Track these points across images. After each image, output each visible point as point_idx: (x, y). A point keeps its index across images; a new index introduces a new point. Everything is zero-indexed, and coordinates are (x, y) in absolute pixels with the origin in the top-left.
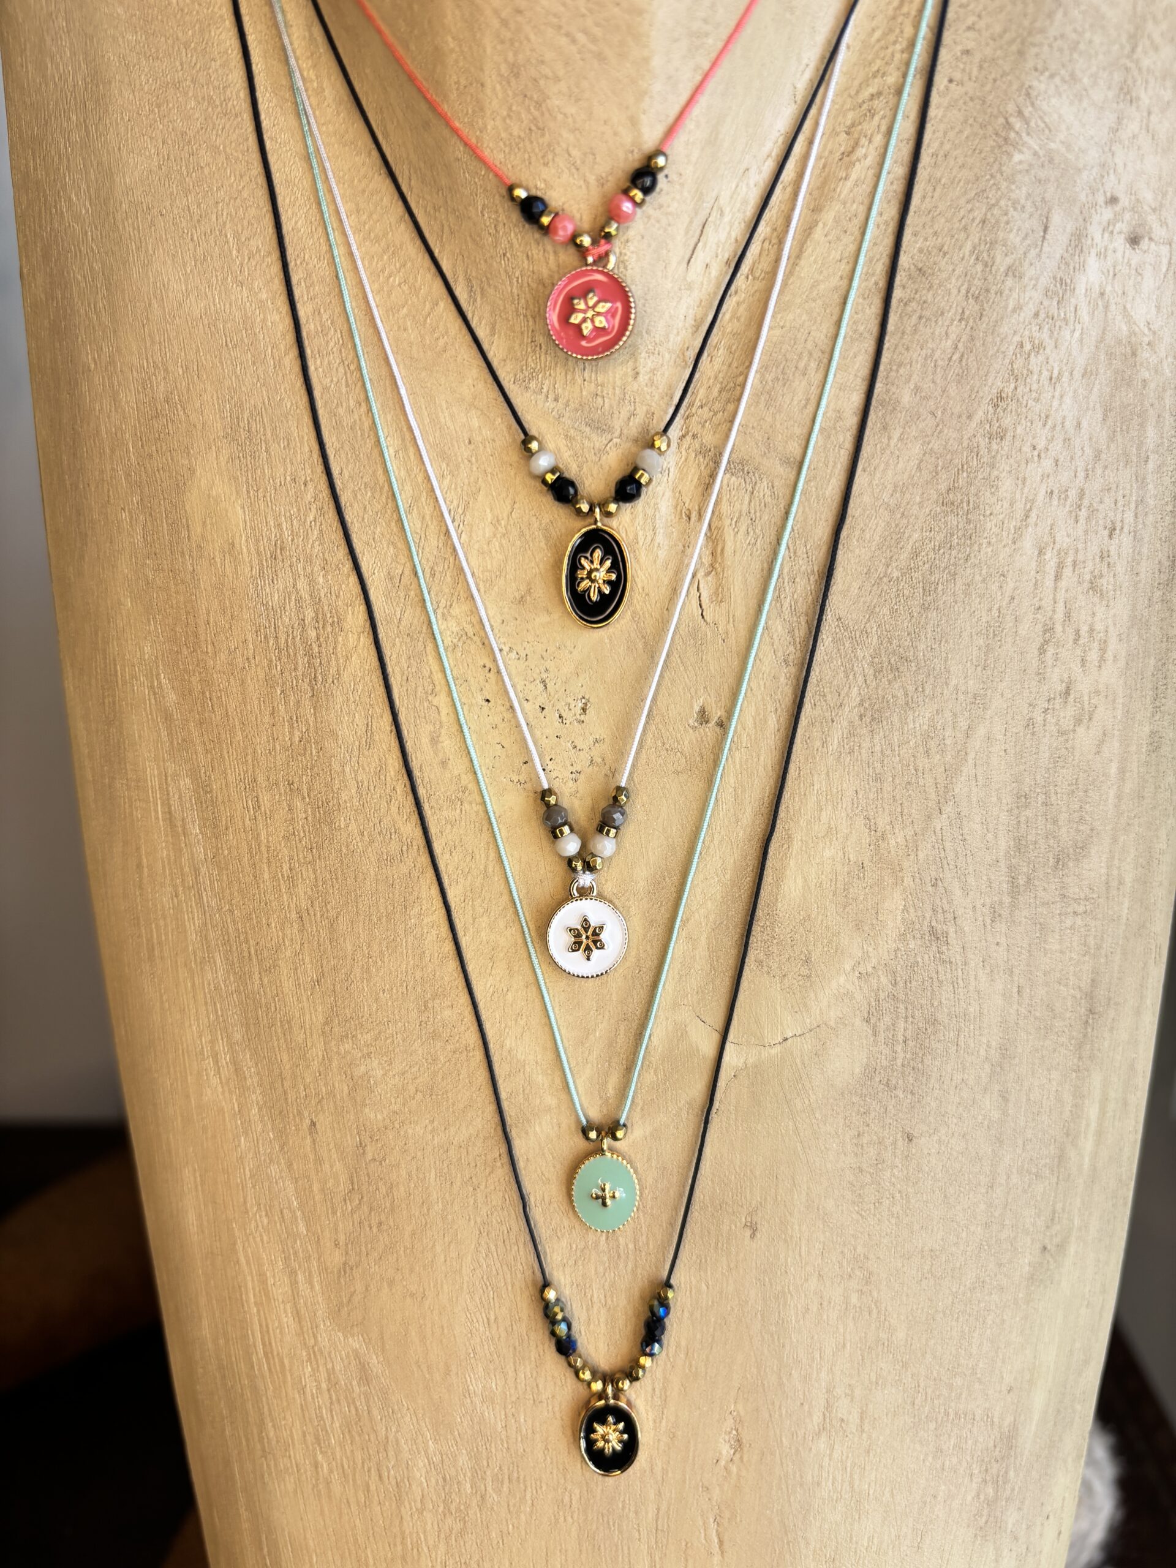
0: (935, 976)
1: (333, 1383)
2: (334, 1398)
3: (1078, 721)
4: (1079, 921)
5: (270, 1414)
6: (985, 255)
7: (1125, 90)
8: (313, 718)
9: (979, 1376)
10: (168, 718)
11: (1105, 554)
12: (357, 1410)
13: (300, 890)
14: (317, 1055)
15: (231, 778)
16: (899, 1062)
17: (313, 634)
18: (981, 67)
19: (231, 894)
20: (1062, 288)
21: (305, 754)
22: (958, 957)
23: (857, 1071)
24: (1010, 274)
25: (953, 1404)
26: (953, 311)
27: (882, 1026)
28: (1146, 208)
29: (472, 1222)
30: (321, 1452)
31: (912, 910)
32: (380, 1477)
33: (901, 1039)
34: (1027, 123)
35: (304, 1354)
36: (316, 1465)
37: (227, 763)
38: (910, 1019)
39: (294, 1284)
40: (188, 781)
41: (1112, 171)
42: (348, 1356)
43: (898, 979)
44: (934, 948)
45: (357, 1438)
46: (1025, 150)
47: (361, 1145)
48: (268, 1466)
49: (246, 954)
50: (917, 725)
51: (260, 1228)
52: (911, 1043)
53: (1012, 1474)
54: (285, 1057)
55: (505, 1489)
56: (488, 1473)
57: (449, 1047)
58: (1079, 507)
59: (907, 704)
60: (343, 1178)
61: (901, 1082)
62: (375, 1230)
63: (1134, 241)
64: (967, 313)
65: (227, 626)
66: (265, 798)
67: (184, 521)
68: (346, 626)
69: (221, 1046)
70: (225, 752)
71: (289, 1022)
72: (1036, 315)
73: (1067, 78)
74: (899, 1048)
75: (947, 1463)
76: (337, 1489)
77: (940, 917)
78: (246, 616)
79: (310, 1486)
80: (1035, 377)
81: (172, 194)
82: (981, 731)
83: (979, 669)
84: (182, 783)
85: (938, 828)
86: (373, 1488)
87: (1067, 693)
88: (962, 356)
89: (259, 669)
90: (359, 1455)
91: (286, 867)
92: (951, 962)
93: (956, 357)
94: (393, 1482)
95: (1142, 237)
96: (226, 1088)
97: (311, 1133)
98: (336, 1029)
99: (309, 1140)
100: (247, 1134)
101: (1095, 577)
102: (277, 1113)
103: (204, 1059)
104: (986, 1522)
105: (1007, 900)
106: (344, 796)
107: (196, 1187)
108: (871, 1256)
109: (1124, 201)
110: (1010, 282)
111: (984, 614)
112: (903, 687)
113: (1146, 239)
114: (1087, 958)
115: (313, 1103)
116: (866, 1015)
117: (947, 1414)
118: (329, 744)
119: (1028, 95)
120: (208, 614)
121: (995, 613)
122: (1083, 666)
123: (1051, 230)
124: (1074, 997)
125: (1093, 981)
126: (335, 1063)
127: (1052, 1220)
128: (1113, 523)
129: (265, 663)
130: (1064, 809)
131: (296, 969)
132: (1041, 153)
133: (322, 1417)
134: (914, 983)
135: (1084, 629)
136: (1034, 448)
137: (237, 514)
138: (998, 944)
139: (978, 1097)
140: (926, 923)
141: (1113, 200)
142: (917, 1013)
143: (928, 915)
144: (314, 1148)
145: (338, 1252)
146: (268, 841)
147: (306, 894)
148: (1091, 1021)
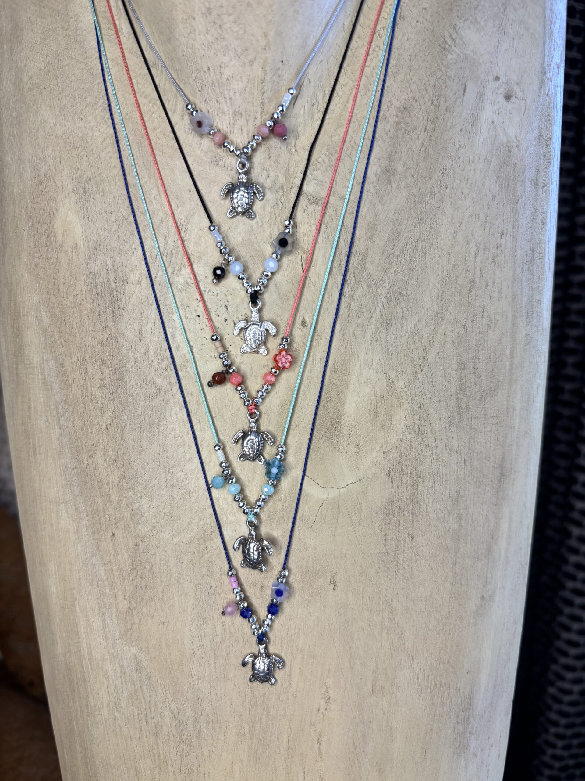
0: (421, 453)
1: (123, 673)
2: (123, 680)
3: (489, 327)
4: (494, 428)
5: (92, 692)
6: (436, 101)
7: (501, 28)
8: (113, 328)
9: (452, 664)
10: (44, 331)
11: (499, 246)
12: (135, 687)
13: (107, 414)
14: (115, 499)
15: (74, 359)
16: (405, 497)
17: (114, 285)
18: (431, 16)
19: (74, 418)
20: (474, 119)
21: (109, 346)
22: (433, 444)
23: (384, 501)
24: (448, 110)
25: (439, 679)
26: (420, 128)
27: (395, 478)
28: (513, 83)
29: (193, 583)
30: (117, 711)
31: (409, 420)
32: (147, 723)
33: (405, 485)
34: (454, 41)
35: (109, 658)
36: (115, 719)
37: (72, 352)
38: (409, 475)
39: (104, 620)
40: (54, 362)
41: (495, 65)
42: (130, 658)
43: (403, 454)
44: (420, 439)
45: (135, 702)
46: (453, 53)
47: (137, 545)
48: (91, 721)
49: (80, 448)
50: (409, 328)
51: (87, 592)
52: (409, 487)
53: (471, 719)
54: (100, 500)
56: (202, 719)
58: (486, 223)
59: (403, 317)
60: (128, 562)
61: (406, 507)
62: (144, 589)
63: (508, 97)
64: (428, 128)
65: (73, 284)
66: (90, 369)
67: (53, 233)
68: (129, 281)
69: (69, 497)
70: (71, 346)
71: (101, 482)
72: (461, 131)
73: (473, 21)
74: (405, 490)
75: (437, 711)
76: (125, 730)
77: (423, 423)
78: (82, 278)
79: (112, 730)
80: (462, 160)
82: (441, 330)
83: (439, 300)
84: (51, 364)
85: (421, 378)
86: (143, 729)
87: (483, 312)
88: (426, 149)
89: (88, 304)
90: (136, 711)
91: (100, 402)
92: (429, 446)
93: (423, 149)
94: (153, 725)
95: (512, 96)
96: (71, 519)
97: (112, 540)
98: (124, 485)
99: (111, 544)
100: (81, 543)
101: (495, 256)
102: (96, 530)
103: (59, 505)
104: (459, 746)
105: (456, 415)
106: (129, 366)
107: (56, 573)
108: (394, 600)
109: (502, 79)
110: (448, 114)
111: (440, 273)
112: (402, 309)
113: (514, 97)
114: (499, 447)
115: (113, 524)
116: (388, 473)
117: (435, 684)
118: (121, 340)
119: (454, 28)
120: (64, 278)
121: (446, 272)
122: (490, 300)
123: (467, 91)
124: (493, 467)
125: (502, 459)
126: (124, 503)
127: (486, 582)
128: (503, 231)
129: (91, 301)
130: (484, 370)
131: (105, 455)
132: (461, 55)
133: (118, 692)
134: (411, 457)
135: (490, 282)
136: (462, 193)
137: (78, 229)
138: (453, 438)
139: (446, 517)
140: (416, 426)
141: (497, 78)
142: (414, 472)
143: (417, 422)
144: (114, 548)
145: (125, 602)
146: (91, 390)
147: (110, 416)
148: (502, 480)
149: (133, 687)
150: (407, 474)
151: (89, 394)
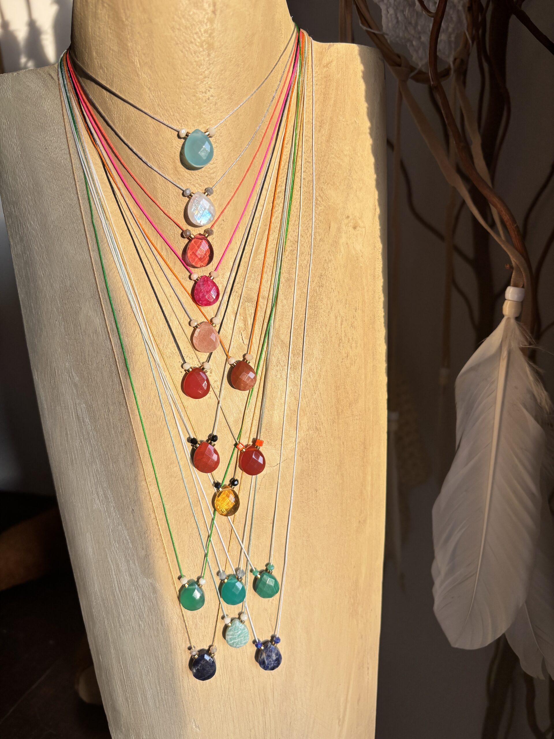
0: (318, 441)
1: (144, 596)
2: (145, 601)
3: (351, 364)
4: (358, 421)
5: (122, 612)
7: (349, 185)
8: (126, 382)
9: (345, 563)
10: (76, 385)
11: (355, 316)
12: (153, 603)
13: (125, 436)
14: (133, 487)
15: (99, 403)
16: (310, 467)
18: (308, 183)
19: (101, 439)
20: (336, 243)
22: (324, 435)
24: (321, 241)
25: (338, 573)
27: (304, 457)
28: (357, 218)
29: (187, 534)
30: (141, 621)
31: (310, 422)
32: (162, 624)
33: (310, 460)
34: (322, 198)
35: (133, 588)
36: (139, 626)
37: (98, 398)
38: (312, 455)
39: (129, 565)
40: (84, 405)
41: (347, 209)
42: (149, 585)
43: (308, 443)
44: (317, 433)
45: (153, 613)
48: (122, 630)
49: (107, 458)
51: (116, 549)
52: (313, 461)
53: (358, 595)
54: (122, 490)
55: (203, 621)
56: (197, 616)
57: (176, 479)
58: (346, 304)
61: (312, 474)
63: (355, 228)
65: (96, 355)
66: (111, 408)
67: (79, 323)
69: (100, 490)
70: (97, 395)
71: (123, 478)
72: (329, 251)
73: (332, 184)
74: (310, 463)
75: (338, 592)
76: (147, 632)
77: (318, 423)
78: (102, 352)
79: (138, 634)
80: (330, 269)
81: (68, 223)
82: (324, 369)
83: (322, 352)
84: (82, 406)
85: (315, 398)
86: (159, 629)
87: (348, 356)
89: (107, 368)
90: (154, 619)
91: (119, 429)
92: (322, 437)
94: (166, 626)
95: (357, 227)
96: (102, 503)
97: (132, 513)
99: (132, 516)
100: (110, 517)
101: (352, 323)
102: (120, 508)
103: (93, 495)
104: (352, 611)
105: (336, 417)
107: (92, 539)
108: (309, 529)
109: (351, 217)
110: (321, 243)
113: (358, 227)
114: (362, 432)
115: (133, 503)
116: (300, 455)
117: (336, 576)
119: (322, 190)
120: (89, 352)
121: (325, 336)
122: (351, 348)
123: (331, 227)
124: (359, 444)
125: (364, 439)
127: (361, 512)
128: (356, 308)
129: (109, 366)
130: (350, 390)
132: (327, 206)
133: (141, 608)
134: (312, 444)
135: (350, 338)
136: (332, 289)
137: (97, 321)
138: (335, 430)
139: (335, 476)
140: (314, 426)
141: (348, 217)
142: (314, 453)
143: (315, 423)
144: (134, 519)
145: (143, 551)
146: (113, 421)
147: (127, 436)
148: (365, 451)
149: (151, 603)
150: (311, 454)
151: (112, 424)
